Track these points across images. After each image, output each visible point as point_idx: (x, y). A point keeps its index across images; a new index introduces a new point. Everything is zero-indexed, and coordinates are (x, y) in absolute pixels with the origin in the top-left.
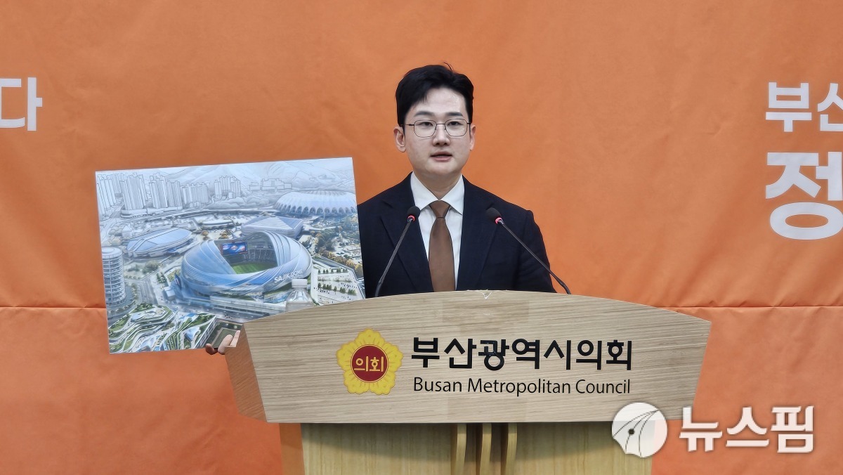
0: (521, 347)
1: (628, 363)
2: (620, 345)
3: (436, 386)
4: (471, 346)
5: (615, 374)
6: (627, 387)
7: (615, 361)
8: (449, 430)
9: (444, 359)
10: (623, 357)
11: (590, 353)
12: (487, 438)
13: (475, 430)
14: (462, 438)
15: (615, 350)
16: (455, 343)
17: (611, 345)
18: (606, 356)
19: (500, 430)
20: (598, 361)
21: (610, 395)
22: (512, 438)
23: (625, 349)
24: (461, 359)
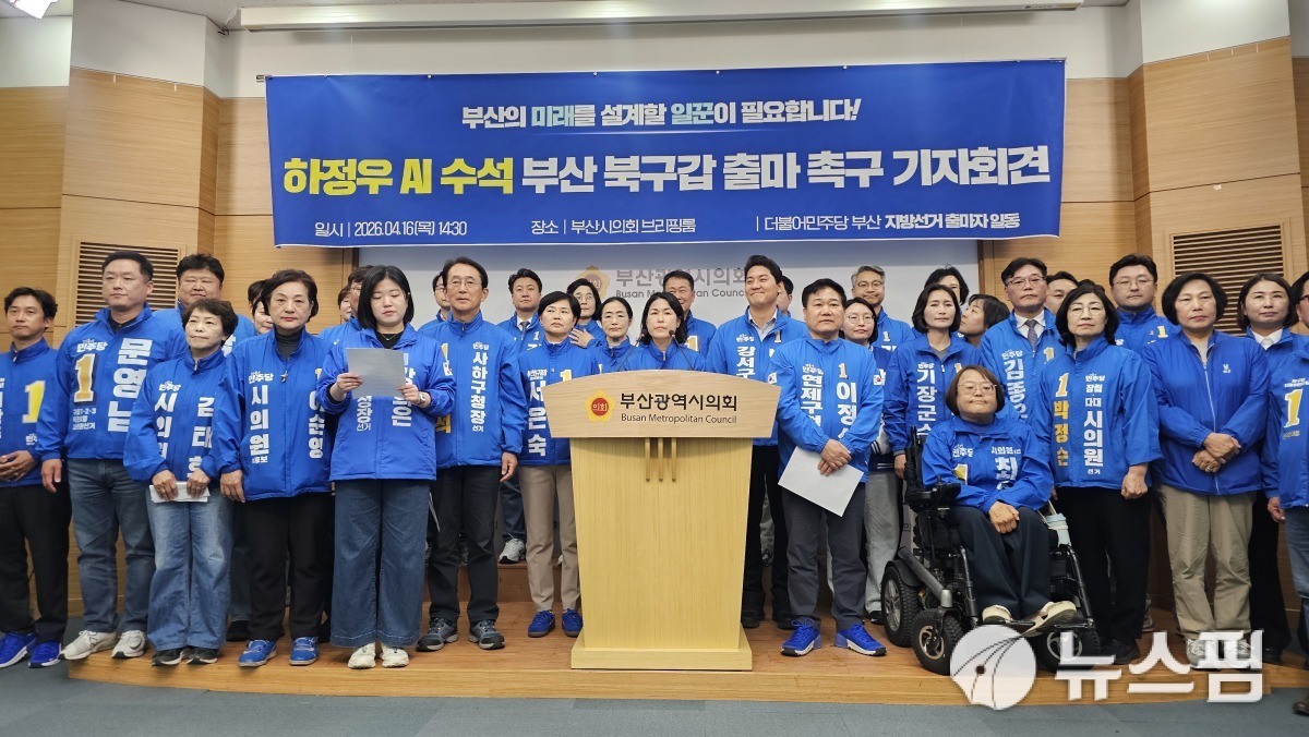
0: (676, 398)
1: (735, 407)
2: (730, 398)
3: (633, 419)
4: (651, 398)
5: (728, 413)
6: (735, 420)
7: (727, 406)
8: (642, 440)
9: (637, 404)
10: (732, 404)
11: (713, 402)
12: (661, 445)
13: (654, 441)
14: (648, 445)
15: (727, 400)
16: (642, 396)
17: (725, 398)
18: (722, 404)
19: (667, 441)
20: (718, 406)
21: (725, 424)
22: (674, 445)
23: (733, 400)
24: (646, 404)
